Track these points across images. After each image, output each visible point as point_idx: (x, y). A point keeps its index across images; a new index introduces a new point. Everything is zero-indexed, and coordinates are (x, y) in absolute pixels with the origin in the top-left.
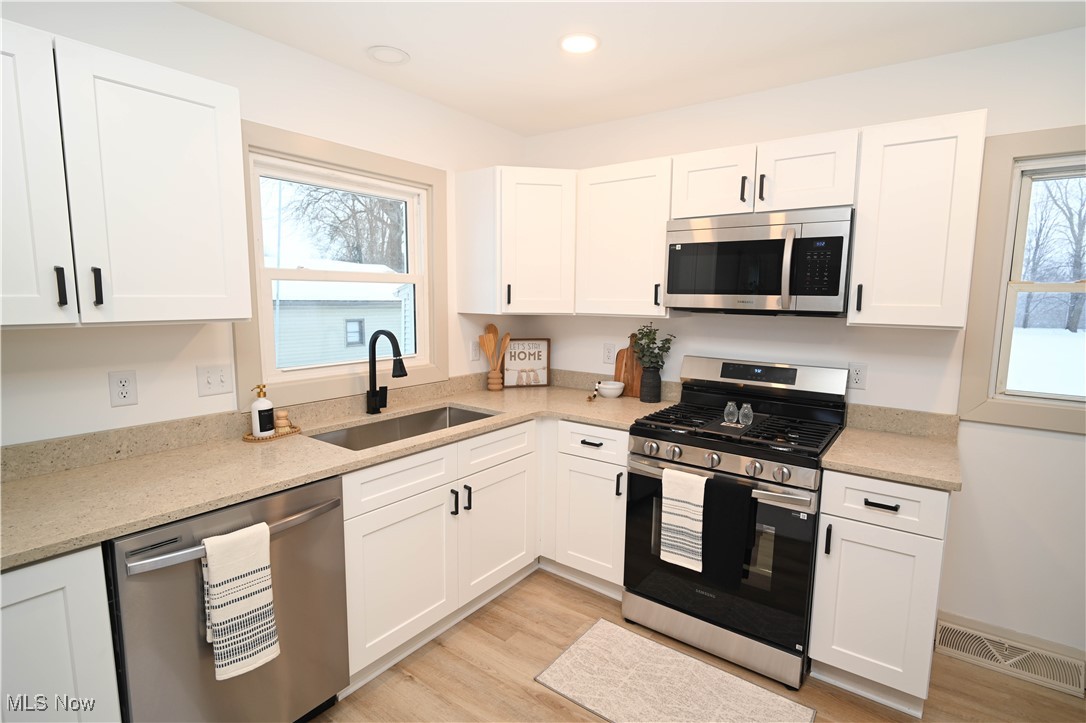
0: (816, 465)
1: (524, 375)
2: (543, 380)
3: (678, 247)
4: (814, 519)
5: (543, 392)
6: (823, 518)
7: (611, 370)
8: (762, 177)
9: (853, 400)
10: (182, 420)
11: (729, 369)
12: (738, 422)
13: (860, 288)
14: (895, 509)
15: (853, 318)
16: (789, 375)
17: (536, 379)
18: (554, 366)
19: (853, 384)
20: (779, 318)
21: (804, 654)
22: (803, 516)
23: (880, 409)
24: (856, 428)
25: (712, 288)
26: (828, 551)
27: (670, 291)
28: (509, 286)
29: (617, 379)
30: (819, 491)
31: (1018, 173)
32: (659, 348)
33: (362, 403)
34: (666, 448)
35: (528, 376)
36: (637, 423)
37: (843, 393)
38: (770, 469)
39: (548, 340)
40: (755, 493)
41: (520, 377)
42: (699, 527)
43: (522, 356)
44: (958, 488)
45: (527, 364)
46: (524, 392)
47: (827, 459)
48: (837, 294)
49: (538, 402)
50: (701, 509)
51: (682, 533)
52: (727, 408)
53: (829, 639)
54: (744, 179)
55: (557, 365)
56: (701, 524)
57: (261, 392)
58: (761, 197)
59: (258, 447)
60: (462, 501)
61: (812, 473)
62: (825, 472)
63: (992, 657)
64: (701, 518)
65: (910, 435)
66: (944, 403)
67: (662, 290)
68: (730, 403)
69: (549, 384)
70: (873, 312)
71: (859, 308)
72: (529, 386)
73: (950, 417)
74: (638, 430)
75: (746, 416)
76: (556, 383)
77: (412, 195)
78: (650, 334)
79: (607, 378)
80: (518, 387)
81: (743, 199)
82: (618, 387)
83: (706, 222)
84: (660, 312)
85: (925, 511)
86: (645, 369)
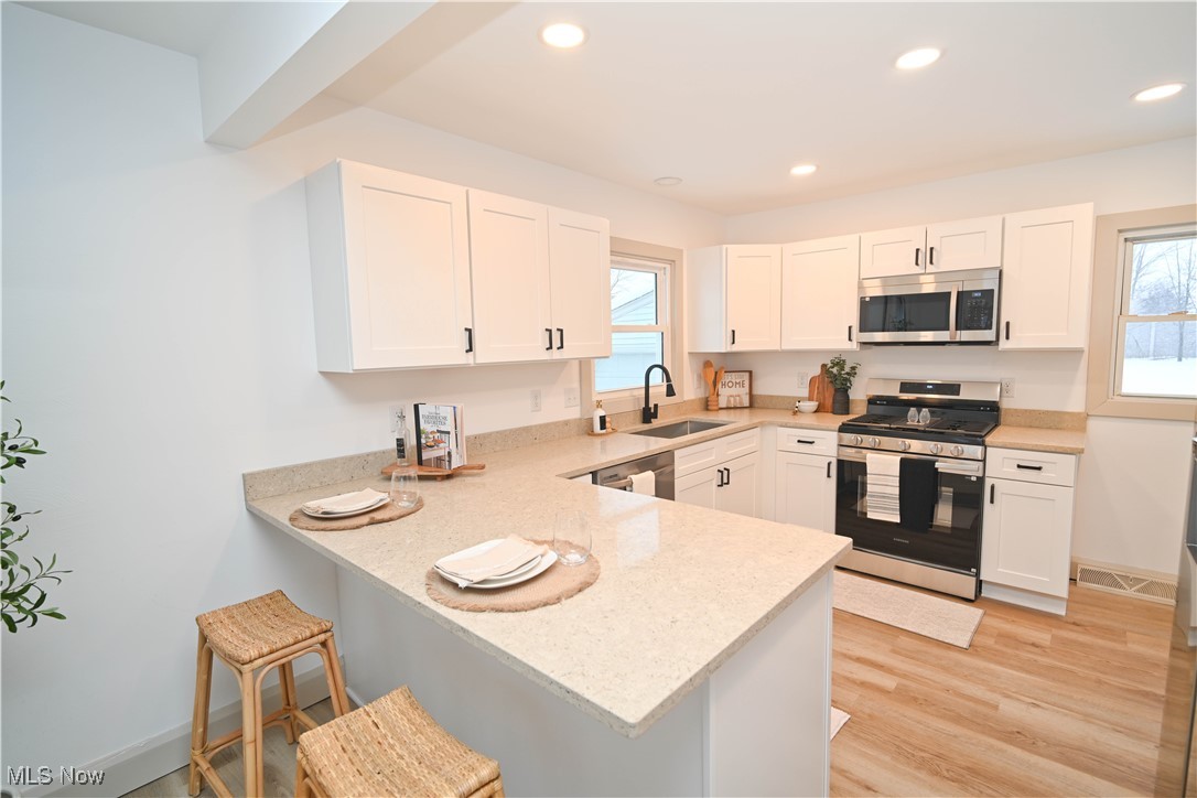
0: (983, 444)
1: (732, 399)
2: (746, 403)
3: (867, 299)
4: (981, 480)
5: (747, 411)
6: (987, 480)
7: (805, 393)
8: (932, 249)
9: (1005, 405)
10: (559, 422)
11: (906, 387)
12: (918, 422)
13: (1008, 324)
14: (1039, 469)
15: (1004, 344)
16: (954, 388)
17: (740, 403)
18: (755, 392)
19: (1004, 394)
20: (947, 347)
21: (977, 575)
22: (974, 479)
23: (1026, 411)
24: (1009, 425)
25: (881, 327)
26: (992, 502)
27: (861, 331)
28: (733, 332)
29: (810, 399)
30: (984, 461)
31: (1122, 239)
32: (847, 374)
33: (639, 416)
34: (868, 440)
35: (735, 400)
36: (843, 424)
37: (998, 400)
38: (949, 448)
39: (751, 372)
40: (937, 465)
41: (729, 401)
42: (897, 491)
43: (730, 384)
44: (1081, 451)
45: (734, 391)
46: (732, 411)
47: (988, 440)
48: (990, 328)
49: (743, 419)
50: (898, 479)
51: (884, 497)
52: (910, 413)
53: (994, 564)
54: (918, 250)
55: (758, 391)
56: (898, 489)
57: (599, 404)
58: (931, 262)
59: (598, 441)
60: (724, 478)
61: (979, 449)
62: (988, 449)
63: (1121, 587)
64: (898, 484)
65: (1050, 428)
66: (1075, 403)
67: (855, 330)
68: (912, 409)
69: (751, 406)
70: (1020, 339)
71: (1007, 338)
72: (735, 408)
73: (1079, 414)
74: (844, 429)
75: (924, 417)
76: (756, 405)
77: (660, 269)
78: (840, 363)
79: (803, 399)
80: (728, 408)
81: (917, 264)
82: (813, 405)
83: (877, 282)
84: (854, 346)
85: (1060, 469)
86: (836, 390)
